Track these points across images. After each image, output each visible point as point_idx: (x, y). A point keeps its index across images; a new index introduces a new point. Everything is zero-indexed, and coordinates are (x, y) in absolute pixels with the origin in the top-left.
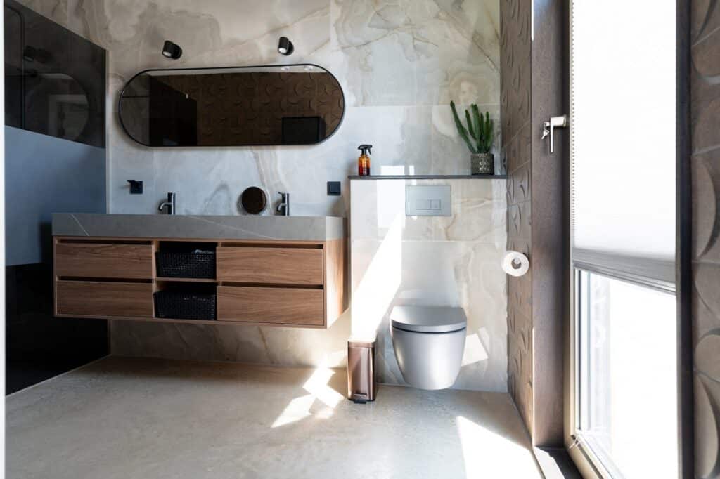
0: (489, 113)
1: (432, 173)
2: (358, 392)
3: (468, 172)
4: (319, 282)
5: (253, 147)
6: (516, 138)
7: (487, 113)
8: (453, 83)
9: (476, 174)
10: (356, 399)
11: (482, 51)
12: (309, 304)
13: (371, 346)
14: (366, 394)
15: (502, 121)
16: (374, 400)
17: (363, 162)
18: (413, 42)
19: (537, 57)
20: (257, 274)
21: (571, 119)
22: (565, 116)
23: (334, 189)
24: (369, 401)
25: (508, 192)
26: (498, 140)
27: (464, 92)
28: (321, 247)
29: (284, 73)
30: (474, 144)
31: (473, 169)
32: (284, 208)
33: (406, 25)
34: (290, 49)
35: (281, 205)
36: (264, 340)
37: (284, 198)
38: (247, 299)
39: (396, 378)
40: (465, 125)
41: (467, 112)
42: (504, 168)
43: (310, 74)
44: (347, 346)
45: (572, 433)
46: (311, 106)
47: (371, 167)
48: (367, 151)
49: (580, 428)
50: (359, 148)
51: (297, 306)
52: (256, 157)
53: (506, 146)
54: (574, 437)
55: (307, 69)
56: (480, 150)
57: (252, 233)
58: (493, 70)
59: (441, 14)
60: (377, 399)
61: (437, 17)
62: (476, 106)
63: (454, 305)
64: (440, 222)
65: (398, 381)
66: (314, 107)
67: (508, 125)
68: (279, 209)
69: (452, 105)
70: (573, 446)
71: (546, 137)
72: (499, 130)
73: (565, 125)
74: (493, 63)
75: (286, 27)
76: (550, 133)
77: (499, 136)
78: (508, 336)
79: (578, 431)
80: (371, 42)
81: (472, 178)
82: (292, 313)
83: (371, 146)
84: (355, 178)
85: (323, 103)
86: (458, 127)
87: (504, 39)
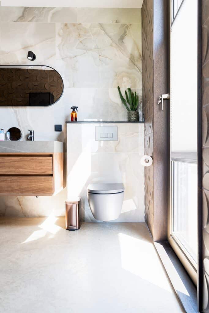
0: (136, 92)
1: (108, 120)
2: (71, 225)
3: (126, 120)
4: (50, 173)
5: (14, 107)
6: (148, 104)
7: (135, 92)
8: (119, 78)
9: (130, 121)
10: (70, 228)
11: (133, 63)
12: (44, 184)
13: (77, 203)
14: (75, 226)
15: (143, 96)
16: (79, 229)
17: (73, 115)
18: (99, 57)
19: (156, 67)
20: (17, 170)
21: (170, 95)
22: (168, 94)
23: (58, 128)
24: (77, 229)
25: (145, 129)
26: (141, 105)
27: (125, 82)
28: (51, 156)
29: (30, 70)
30: (129, 107)
31: (128, 118)
32: (31, 138)
33: (95, 48)
34: (34, 58)
35: (30, 136)
36: (20, 205)
37: (31, 133)
38: (11, 182)
39: (91, 219)
40: (125, 98)
41: (126, 91)
42: (143, 118)
43: (44, 70)
44: (65, 204)
45: (170, 234)
46: (46, 87)
47: (77, 118)
48: (76, 109)
49: (174, 231)
50: (71, 108)
51: (39, 185)
52: (15, 112)
53: (144, 108)
54: (171, 235)
55: (43, 68)
56: (132, 109)
57: (14, 149)
58: (138, 72)
59: (113, 44)
60: (80, 229)
61: (111, 45)
62: (130, 89)
63: (119, 182)
64: (112, 144)
65: (92, 220)
66: (47, 88)
67: (145, 98)
68: (29, 138)
69: (119, 88)
70: (170, 238)
71: (160, 103)
72: (141, 100)
73: (168, 98)
74: (138, 69)
75: (31, 46)
76: (161, 101)
77: (141, 103)
78: (145, 196)
79: (173, 232)
80: (77, 56)
81: (128, 123)
82: (35, 189)
83: (78, 107)
84: (69, 122)
85: (53, 86)
86: (121, 99)
87: (143, 58)
